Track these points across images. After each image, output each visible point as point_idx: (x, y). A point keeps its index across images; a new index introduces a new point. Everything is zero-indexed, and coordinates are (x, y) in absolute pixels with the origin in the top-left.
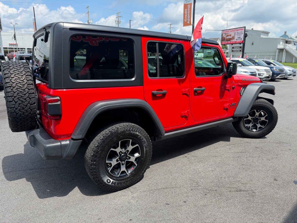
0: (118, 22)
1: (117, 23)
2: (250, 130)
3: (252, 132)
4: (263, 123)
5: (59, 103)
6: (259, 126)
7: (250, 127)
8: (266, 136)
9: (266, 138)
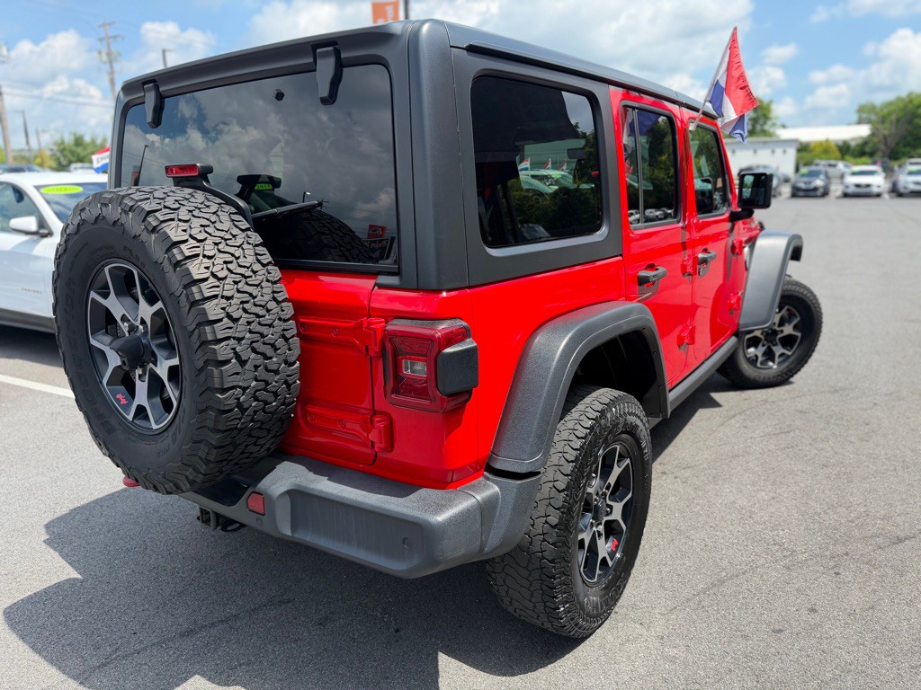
0: (109, 54)
1: (105, 58)
2: (759, 365)
3: (768, 371)
4: (788, 342)
5: (469, 344)
6: (778, 350)
7: (757, 357)
8: (792, 380)
9: (792, 383)
